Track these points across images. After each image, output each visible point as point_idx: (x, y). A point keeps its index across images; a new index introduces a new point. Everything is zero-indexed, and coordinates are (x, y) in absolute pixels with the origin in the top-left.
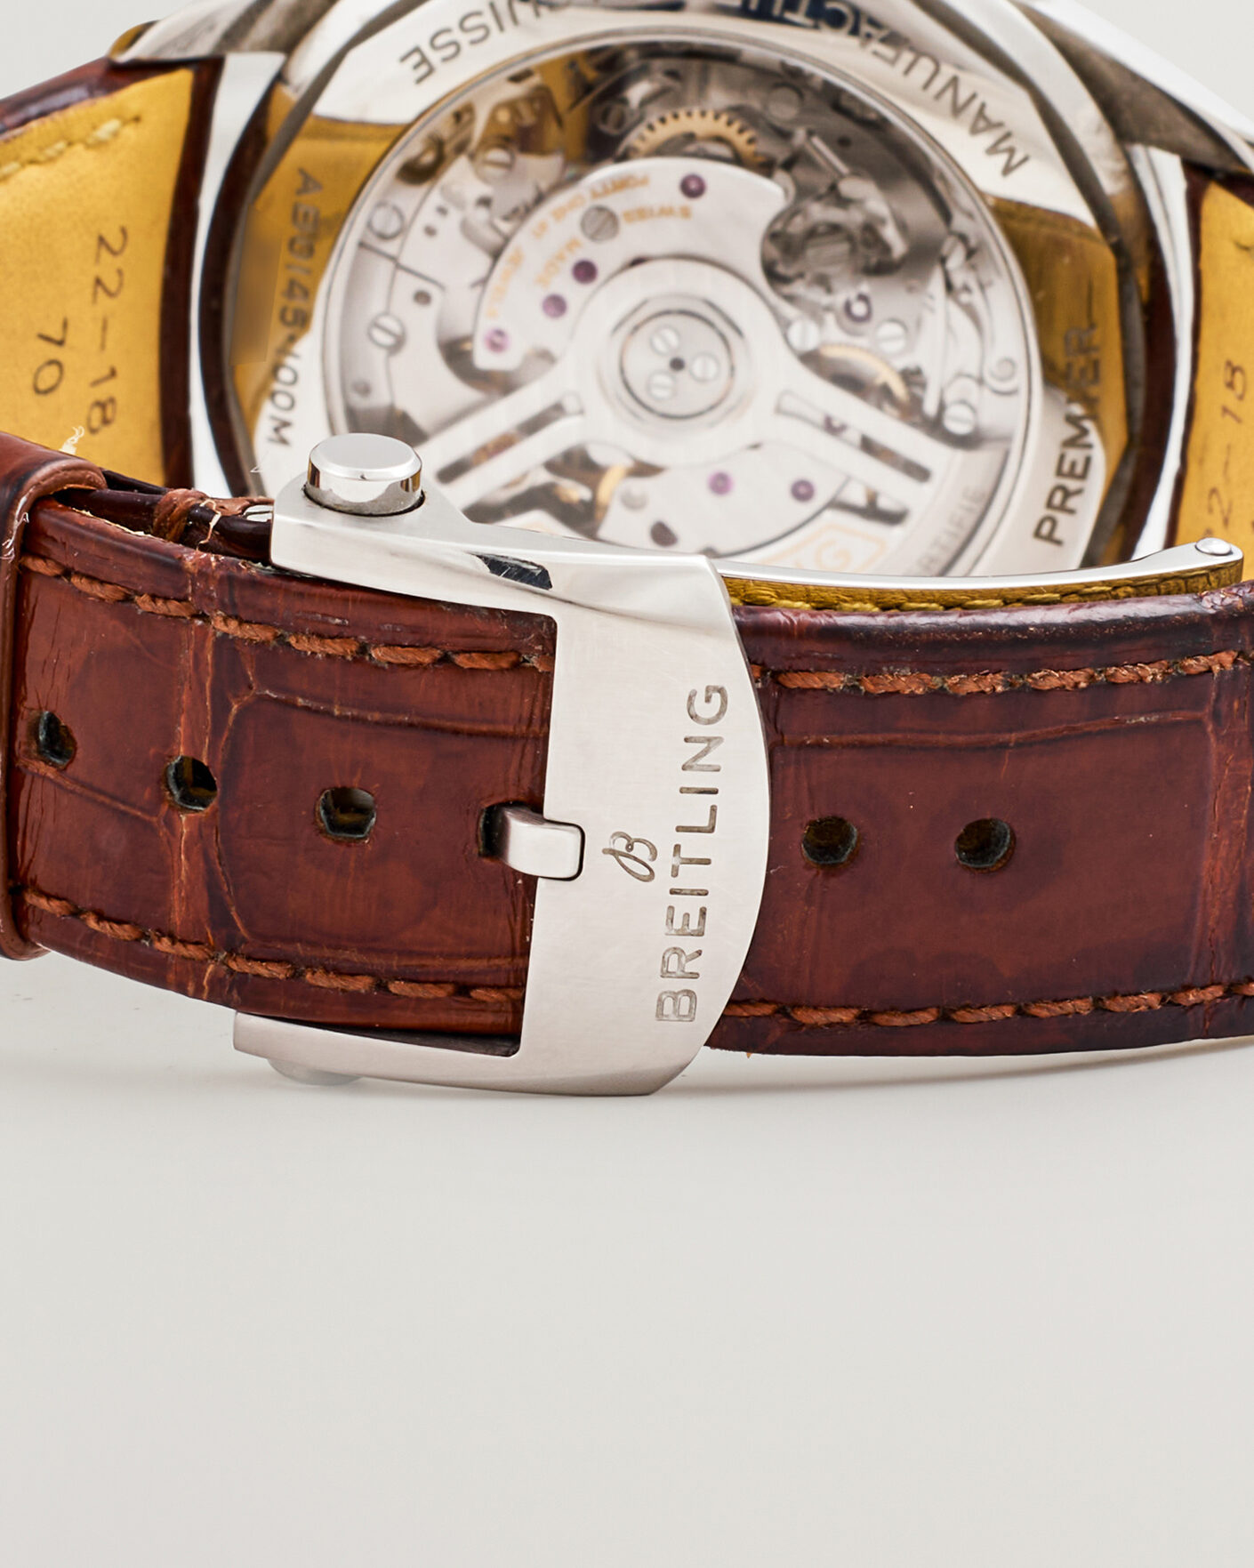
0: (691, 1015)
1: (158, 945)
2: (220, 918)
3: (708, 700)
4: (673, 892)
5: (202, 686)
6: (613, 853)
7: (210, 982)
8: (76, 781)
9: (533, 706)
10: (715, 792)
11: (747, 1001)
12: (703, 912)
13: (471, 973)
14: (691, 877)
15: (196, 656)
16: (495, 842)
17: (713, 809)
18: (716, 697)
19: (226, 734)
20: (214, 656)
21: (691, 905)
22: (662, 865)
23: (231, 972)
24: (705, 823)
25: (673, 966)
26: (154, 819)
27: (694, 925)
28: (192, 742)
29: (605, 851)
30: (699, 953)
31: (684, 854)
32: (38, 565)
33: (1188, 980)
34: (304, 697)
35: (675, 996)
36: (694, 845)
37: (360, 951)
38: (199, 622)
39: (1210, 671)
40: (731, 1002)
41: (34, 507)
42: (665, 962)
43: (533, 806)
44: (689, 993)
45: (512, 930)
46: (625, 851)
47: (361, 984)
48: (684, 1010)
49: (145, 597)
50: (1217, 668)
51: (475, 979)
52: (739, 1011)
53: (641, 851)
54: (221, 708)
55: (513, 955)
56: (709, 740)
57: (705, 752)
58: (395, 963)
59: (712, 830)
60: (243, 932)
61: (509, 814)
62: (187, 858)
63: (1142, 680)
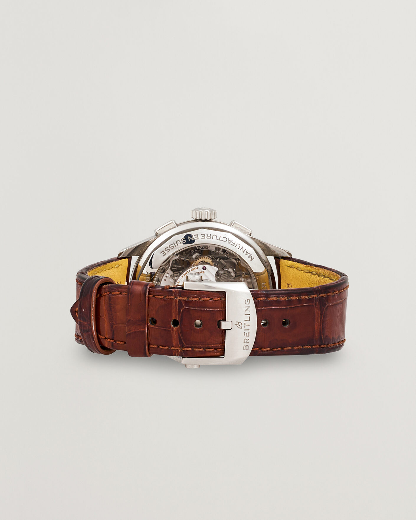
0: (248, 349)
1: (172, 348)
2: (181, 342)
3: (247, 301)
4: (245, 330)
5: (176, 308)
6: (237, 325)
7: (180, 353)
8: (157, 326)
9: (223, 305)
10: (249, 315)
11: (255, 348)
12: (249, 333)
13: (217, 346)
14: (247, 327)
15: (175, 304)
16: (219, 325)
17: (249, 317)
18: (248, 301)
19: (181, 314)
20: (178, 303)
21: (247, 332)
22: (243, 326)
23: (183, 350)
24: (248, 319)
25: (245, 342)
26: (170, 329)
27: (248, 335)
28: (176, 317)
29: (235, 325)
30: (249, 339)
31: (246, 324)
32: (151, 296)
33: (314, 344)
34: (192, 307)
35: (246, 346)
36: (247, 323)
37: (202, 345)
38: (175, 299)
39: (314, 297)
40: (253, 348)
41: (150, 288)
42: (244, 341)
43: (225, 320)
44: (248, 346)
45: (222, 340)
46: (238, 324)
47: (201, 349)
48: (247, 349)
49: (167, 296)
50: (315, 297)
51: (218, 347)
52: (254, 349)
53: (240, 324)
54: (180, 310)
55: (222, 343)
56: (248, 307)
57: (247, 309)
58: (206, 346)
59: (249, 320)
60: (185, 344)
61: (221, 321)
62: (176, 334)
63: (305, 298)
